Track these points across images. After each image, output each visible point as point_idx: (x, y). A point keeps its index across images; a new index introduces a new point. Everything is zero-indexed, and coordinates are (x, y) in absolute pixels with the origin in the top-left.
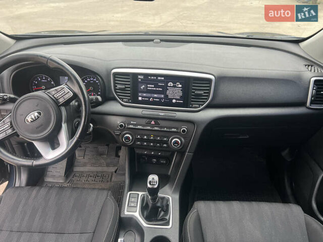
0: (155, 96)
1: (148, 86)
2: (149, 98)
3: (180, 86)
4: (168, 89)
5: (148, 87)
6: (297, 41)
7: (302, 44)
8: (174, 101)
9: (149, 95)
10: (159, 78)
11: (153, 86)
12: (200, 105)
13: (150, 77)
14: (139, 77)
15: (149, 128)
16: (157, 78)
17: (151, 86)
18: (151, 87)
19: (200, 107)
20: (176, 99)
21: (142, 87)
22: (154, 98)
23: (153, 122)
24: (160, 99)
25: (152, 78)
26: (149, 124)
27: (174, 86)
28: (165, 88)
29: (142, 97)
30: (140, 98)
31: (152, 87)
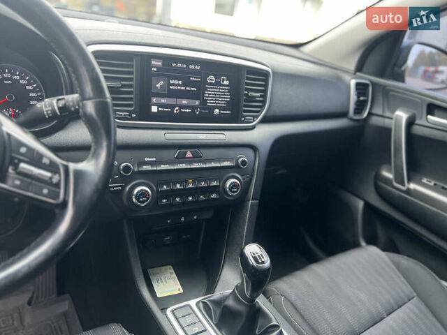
0: (184, 102)
1: (171, 82)
2: (173, 107)
3: (226, 82)
4: (206, 89)
5: (170, 84)
6: (297, 46)
7: (306, 49)
8: (217, 111)
9: (172, 101)
10: (192, 67)
11: (180, 82)
12: (254, 117)
13: (174, 65)
14: (153, 62)
15: (183, 166)
16: (188, 66)
17: (176, 82)
18: (176, 84)
19: (254, 121)
20: (220, 108)
21: (158, 85)
22: (181, 107)
23: (189, 154)
24: (193, 108)
25: (179, 65)
26: (181, 158)
27: (218, 84)
28: (202, 87)
29: (159, 106)
30: (154, 109)
31: (178, 85)
